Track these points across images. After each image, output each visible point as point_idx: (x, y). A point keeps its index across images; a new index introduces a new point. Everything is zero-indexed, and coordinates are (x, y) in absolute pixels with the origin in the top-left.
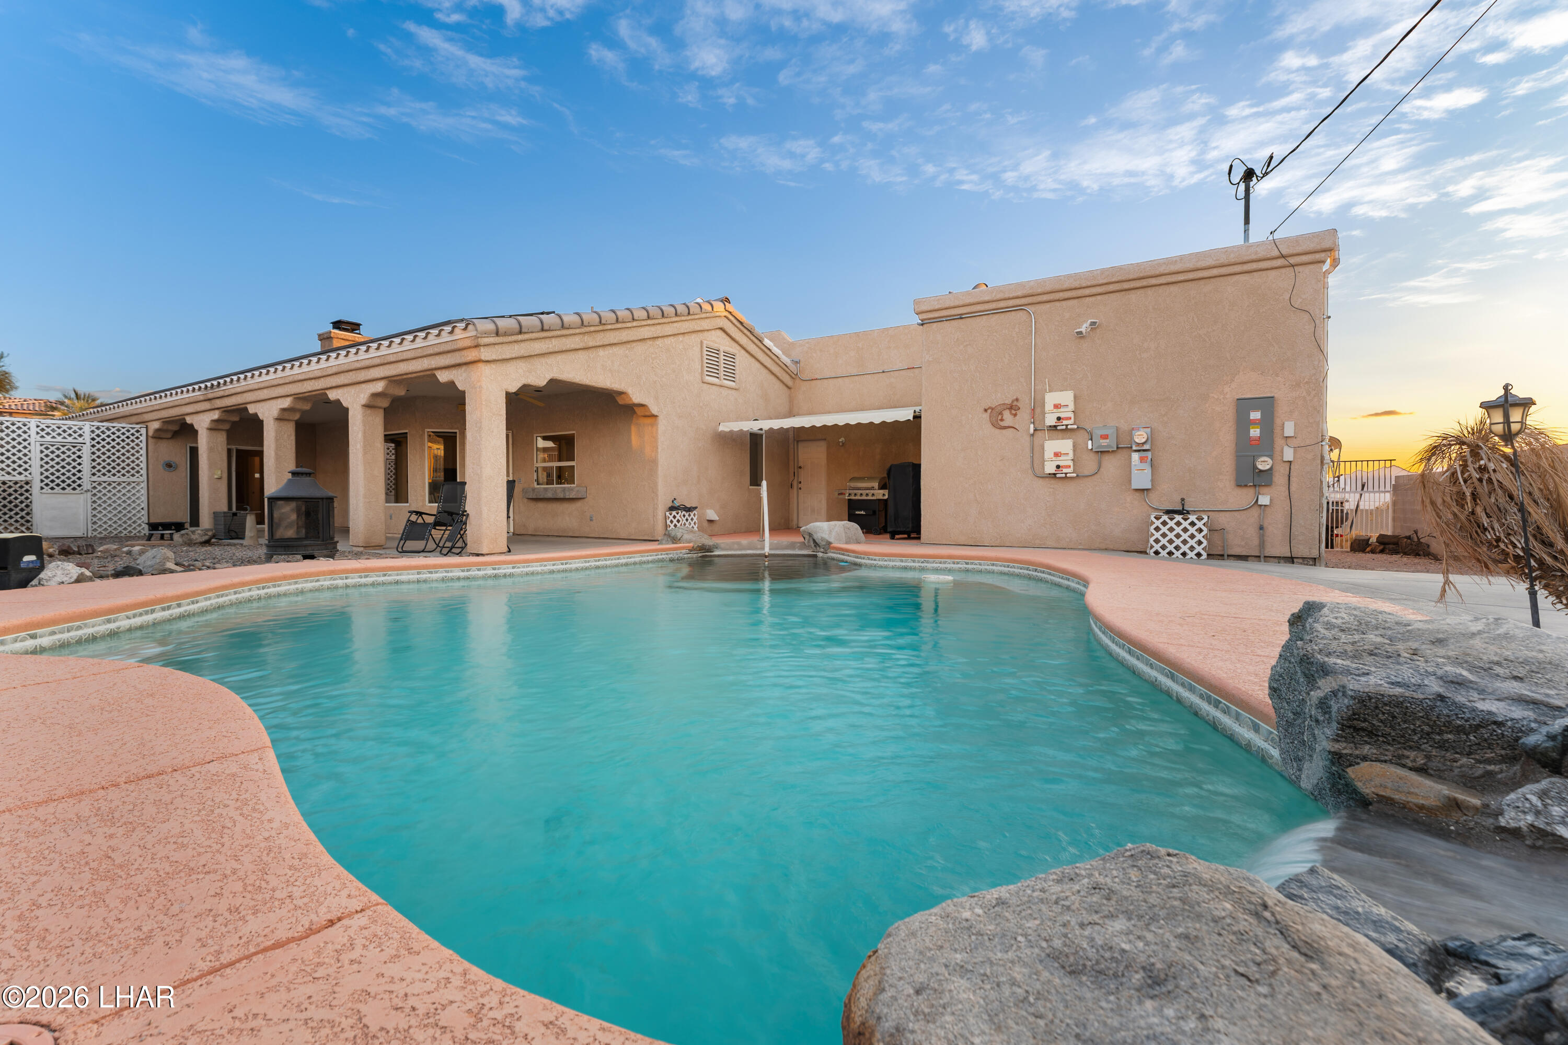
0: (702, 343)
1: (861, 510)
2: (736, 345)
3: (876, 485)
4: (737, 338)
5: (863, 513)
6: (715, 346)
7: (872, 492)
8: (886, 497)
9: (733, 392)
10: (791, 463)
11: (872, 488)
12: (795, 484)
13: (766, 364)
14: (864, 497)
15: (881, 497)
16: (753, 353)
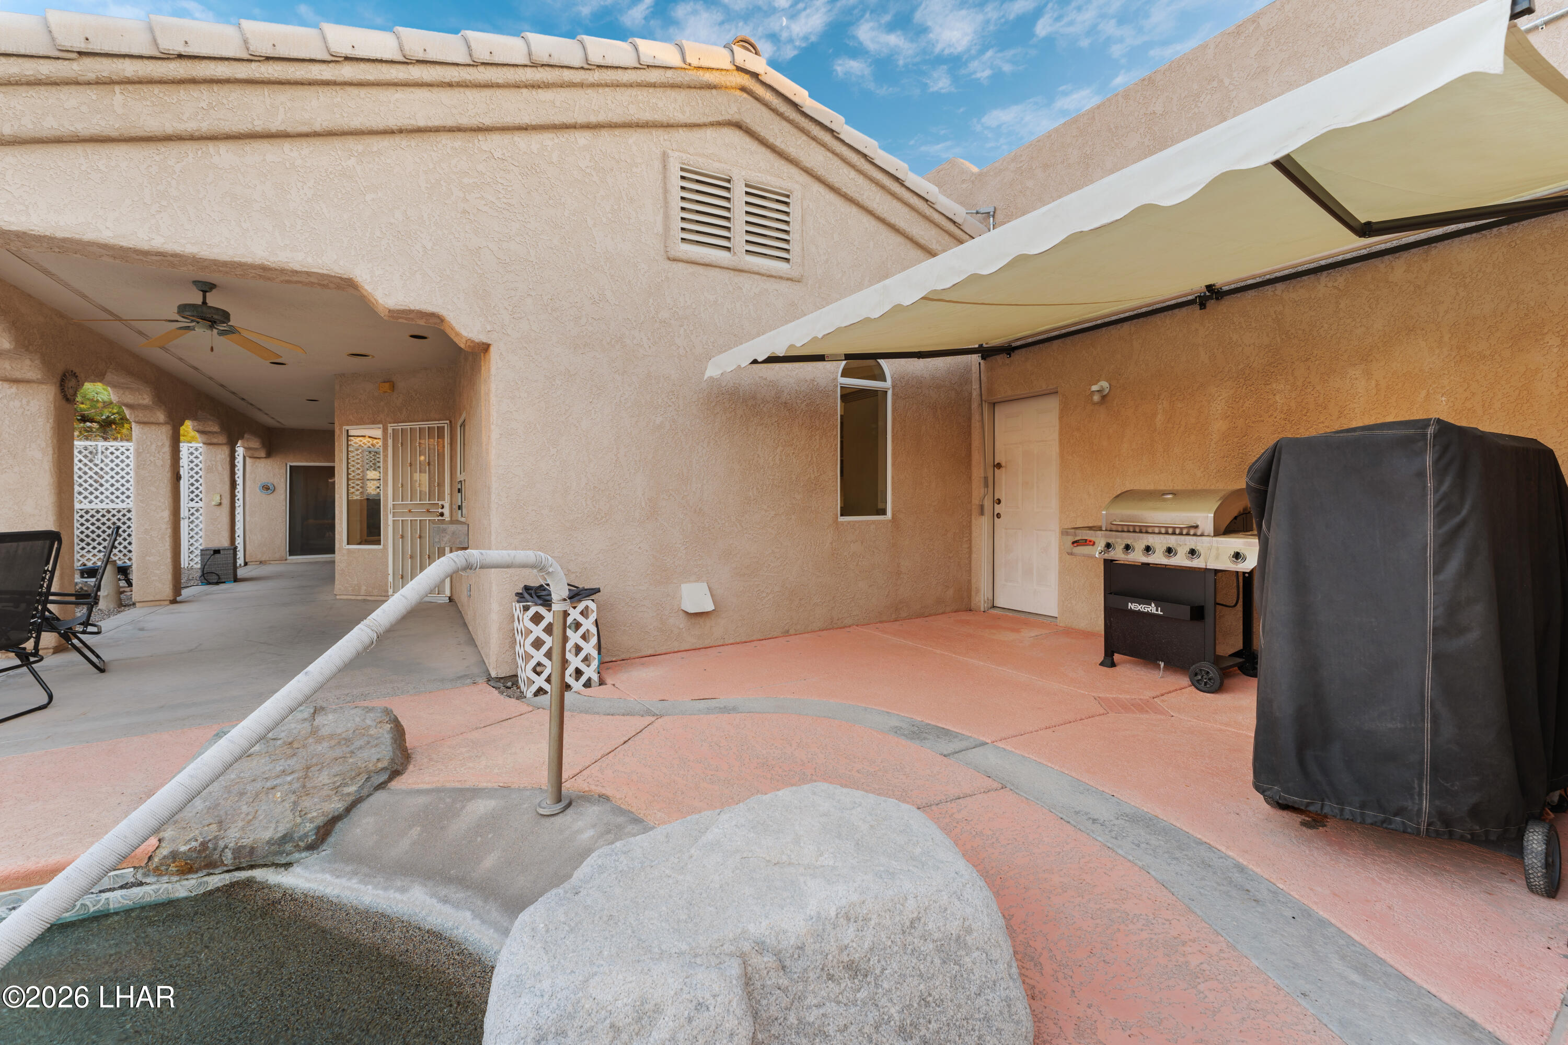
0: (665, 157)
1: (1146, 598)
2: (794, 171)
3: (1205, 518)
4: (792, 151)
5: (1152, 609)
6: (713, 167)
7: (1191, 542)
8: (1250, 563)
9: (783, 286)
10: (976, 457)
11: (1192, 530)
12: (988, 503)
13: (892, 220)
14: (1158, 558)
15: (1225, 564)
16: (851, 192)
